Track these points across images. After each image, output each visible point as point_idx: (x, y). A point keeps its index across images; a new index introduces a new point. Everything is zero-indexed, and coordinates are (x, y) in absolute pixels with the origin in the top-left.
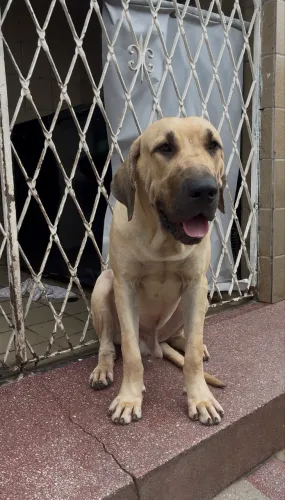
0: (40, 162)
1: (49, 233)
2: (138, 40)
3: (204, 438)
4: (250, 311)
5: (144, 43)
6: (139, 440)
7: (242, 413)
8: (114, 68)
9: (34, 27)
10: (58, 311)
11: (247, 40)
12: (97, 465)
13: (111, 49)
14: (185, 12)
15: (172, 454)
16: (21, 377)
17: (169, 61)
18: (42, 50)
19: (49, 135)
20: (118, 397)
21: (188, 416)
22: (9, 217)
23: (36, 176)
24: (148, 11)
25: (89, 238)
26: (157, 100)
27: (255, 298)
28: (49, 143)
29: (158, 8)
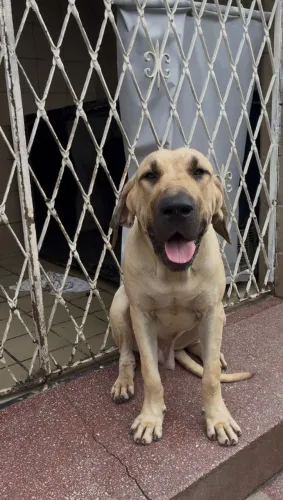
0: (58, 182)
1: (69, 249)
2: (155, 45)
3: (222, 461)
4: (267, 308)
5: (160, 48)
6: (160, 463)
7: (260, 431)
8: (130, 78)
9: (49, 45)
10: (79, 324)
11: (267, 33)
12: (121, 492)
13: (127, 59)
14: (202, 10)
15: (192, 479)
16: (46, 388)
17: (186, 65)
18: (57, 69)
19: (66, 154)
20: (140, 416)
21: (206, 435)
22: (29, 239)
23: (54, 196)
24: (164, 13)
25: (108, 251)
26: (174, 106)
27: (272, 293)
28: (66, 162)
29: (175, 9)
